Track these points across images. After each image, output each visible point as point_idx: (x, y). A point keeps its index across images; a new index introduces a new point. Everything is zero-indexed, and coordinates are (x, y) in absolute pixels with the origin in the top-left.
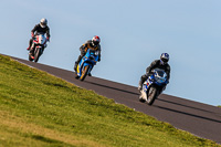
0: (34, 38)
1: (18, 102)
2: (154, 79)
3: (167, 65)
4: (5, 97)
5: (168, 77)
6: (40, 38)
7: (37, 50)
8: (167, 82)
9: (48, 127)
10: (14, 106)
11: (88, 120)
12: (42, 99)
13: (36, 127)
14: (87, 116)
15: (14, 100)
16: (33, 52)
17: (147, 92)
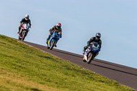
0: (22, 26)
1: (22, 68)
2: (91, 48)
3: (100, 40)
4: (14, 65)
5: (100, 47)
6: (25, 26)
7: (23, 33)
8: (99, 50)
9: (41, 83)
10: (20, 70)
11: (66, 79)
12: (37, 66)
13: (33, 83)
14: (65, 77)
15: (20, 66)
16: (21, 34)
17: (87, 56)
